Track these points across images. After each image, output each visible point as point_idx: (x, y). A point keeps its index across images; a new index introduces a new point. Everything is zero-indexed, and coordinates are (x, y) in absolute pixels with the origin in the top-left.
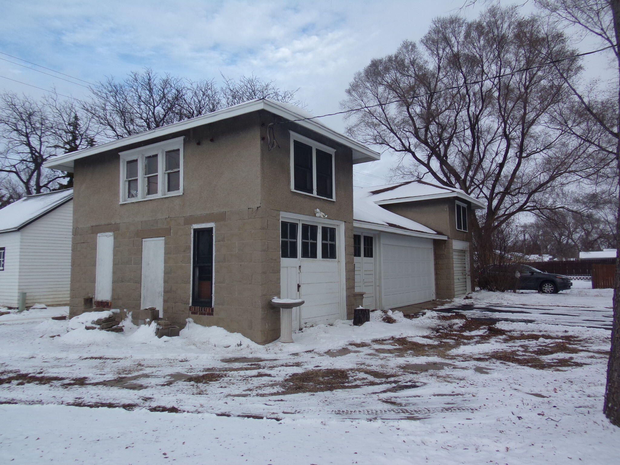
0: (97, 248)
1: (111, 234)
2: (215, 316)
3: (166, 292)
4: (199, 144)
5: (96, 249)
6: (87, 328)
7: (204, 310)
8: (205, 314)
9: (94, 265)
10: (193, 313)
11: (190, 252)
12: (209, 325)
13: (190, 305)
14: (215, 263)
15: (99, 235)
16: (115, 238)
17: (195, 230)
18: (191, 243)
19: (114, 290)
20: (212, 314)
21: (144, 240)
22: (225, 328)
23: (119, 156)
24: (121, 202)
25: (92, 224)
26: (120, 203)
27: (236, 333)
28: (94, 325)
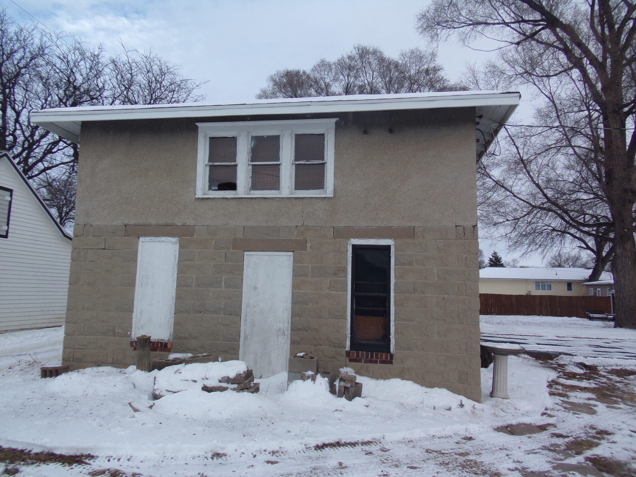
0: (139, 259)
1: (175, 239)
2: (396, 364)
3: (294, 329)
4: (365, 132)
5: (135, 261)
6: (207, 389)
7: (377, 357)
8: (376, 362)
9: (132, 284)
10: (351, 360)
11: (346, 276)
12: (385, 376)
13: (348, 348)
14: (395, 293)
15: (142, 239)
16: (181, 247)
17: (354, 247)
18: (347, 264)
19: (177, 324)
20: (391, 362)
21: (246, 253)
22: (416, 381)
23: (197, 127)
24: (199, 195)
25: (126, 222)
26: (197, 196)
27: (436, 389)
28: (224, 385)
